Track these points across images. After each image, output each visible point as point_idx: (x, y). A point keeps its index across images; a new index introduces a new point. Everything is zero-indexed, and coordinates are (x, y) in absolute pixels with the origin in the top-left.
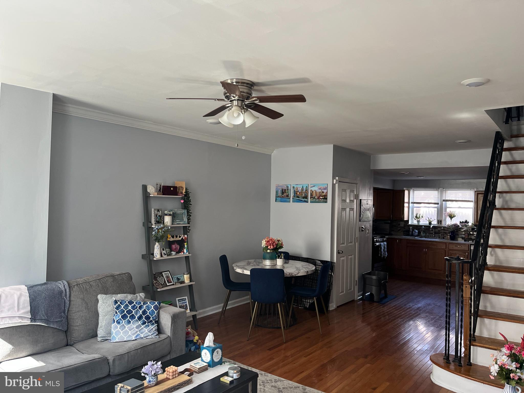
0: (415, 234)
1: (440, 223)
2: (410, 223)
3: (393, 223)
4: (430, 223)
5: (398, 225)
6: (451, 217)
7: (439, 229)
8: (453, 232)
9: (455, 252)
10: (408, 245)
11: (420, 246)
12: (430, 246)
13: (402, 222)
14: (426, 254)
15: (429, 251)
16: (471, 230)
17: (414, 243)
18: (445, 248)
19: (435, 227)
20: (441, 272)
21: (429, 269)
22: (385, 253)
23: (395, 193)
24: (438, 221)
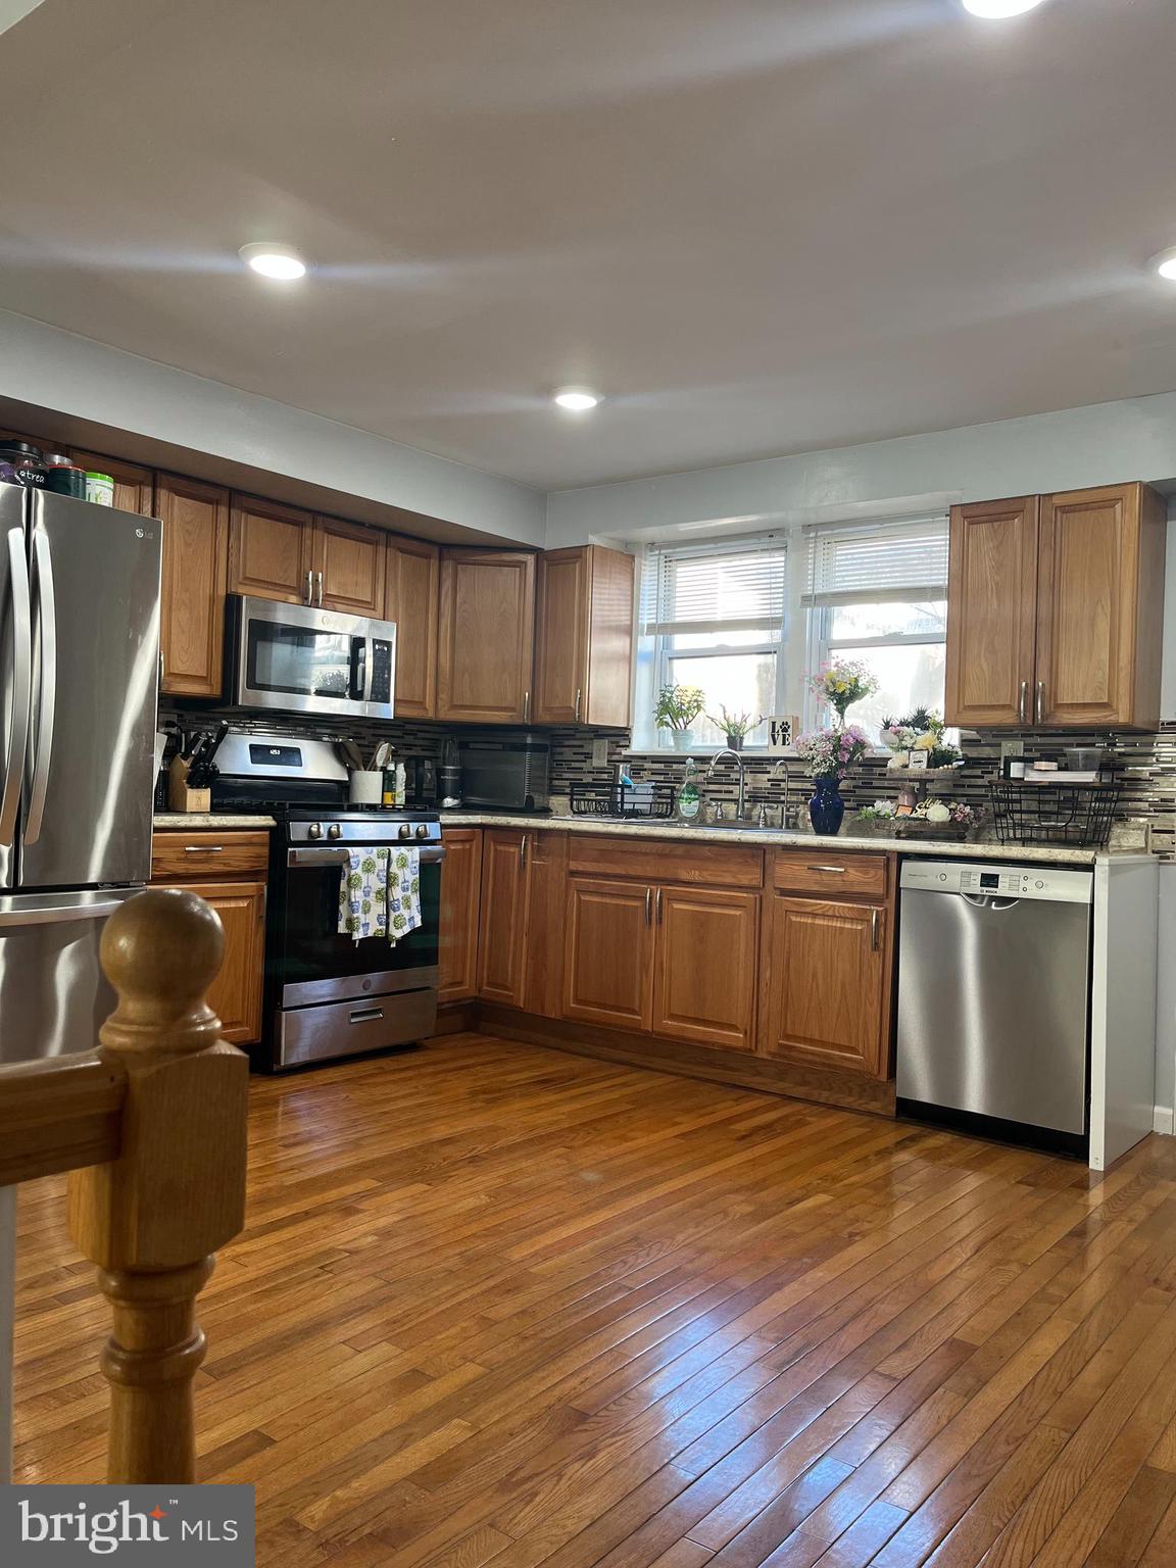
0: (622, 798)
1: (780, 740)
2: (641, 743)
3: (559, 750)
5: (582, 757)
6: (843, 699)
7: (776, 772)
8: (827, 783)
9: (809, 910)
10: (574, 866)
11: (632, 872)
12: (684, 875)
13: (597, 743)
14: (660, 921)
15: (676, 906)
16: (924, 765)
17: (604, 856)
18: (754, 883)
19: (758, 764)
20: (735, 1038)
21: (673, 1017)
22: (393, 915)
23: (549, 565)
24: (774, 723)
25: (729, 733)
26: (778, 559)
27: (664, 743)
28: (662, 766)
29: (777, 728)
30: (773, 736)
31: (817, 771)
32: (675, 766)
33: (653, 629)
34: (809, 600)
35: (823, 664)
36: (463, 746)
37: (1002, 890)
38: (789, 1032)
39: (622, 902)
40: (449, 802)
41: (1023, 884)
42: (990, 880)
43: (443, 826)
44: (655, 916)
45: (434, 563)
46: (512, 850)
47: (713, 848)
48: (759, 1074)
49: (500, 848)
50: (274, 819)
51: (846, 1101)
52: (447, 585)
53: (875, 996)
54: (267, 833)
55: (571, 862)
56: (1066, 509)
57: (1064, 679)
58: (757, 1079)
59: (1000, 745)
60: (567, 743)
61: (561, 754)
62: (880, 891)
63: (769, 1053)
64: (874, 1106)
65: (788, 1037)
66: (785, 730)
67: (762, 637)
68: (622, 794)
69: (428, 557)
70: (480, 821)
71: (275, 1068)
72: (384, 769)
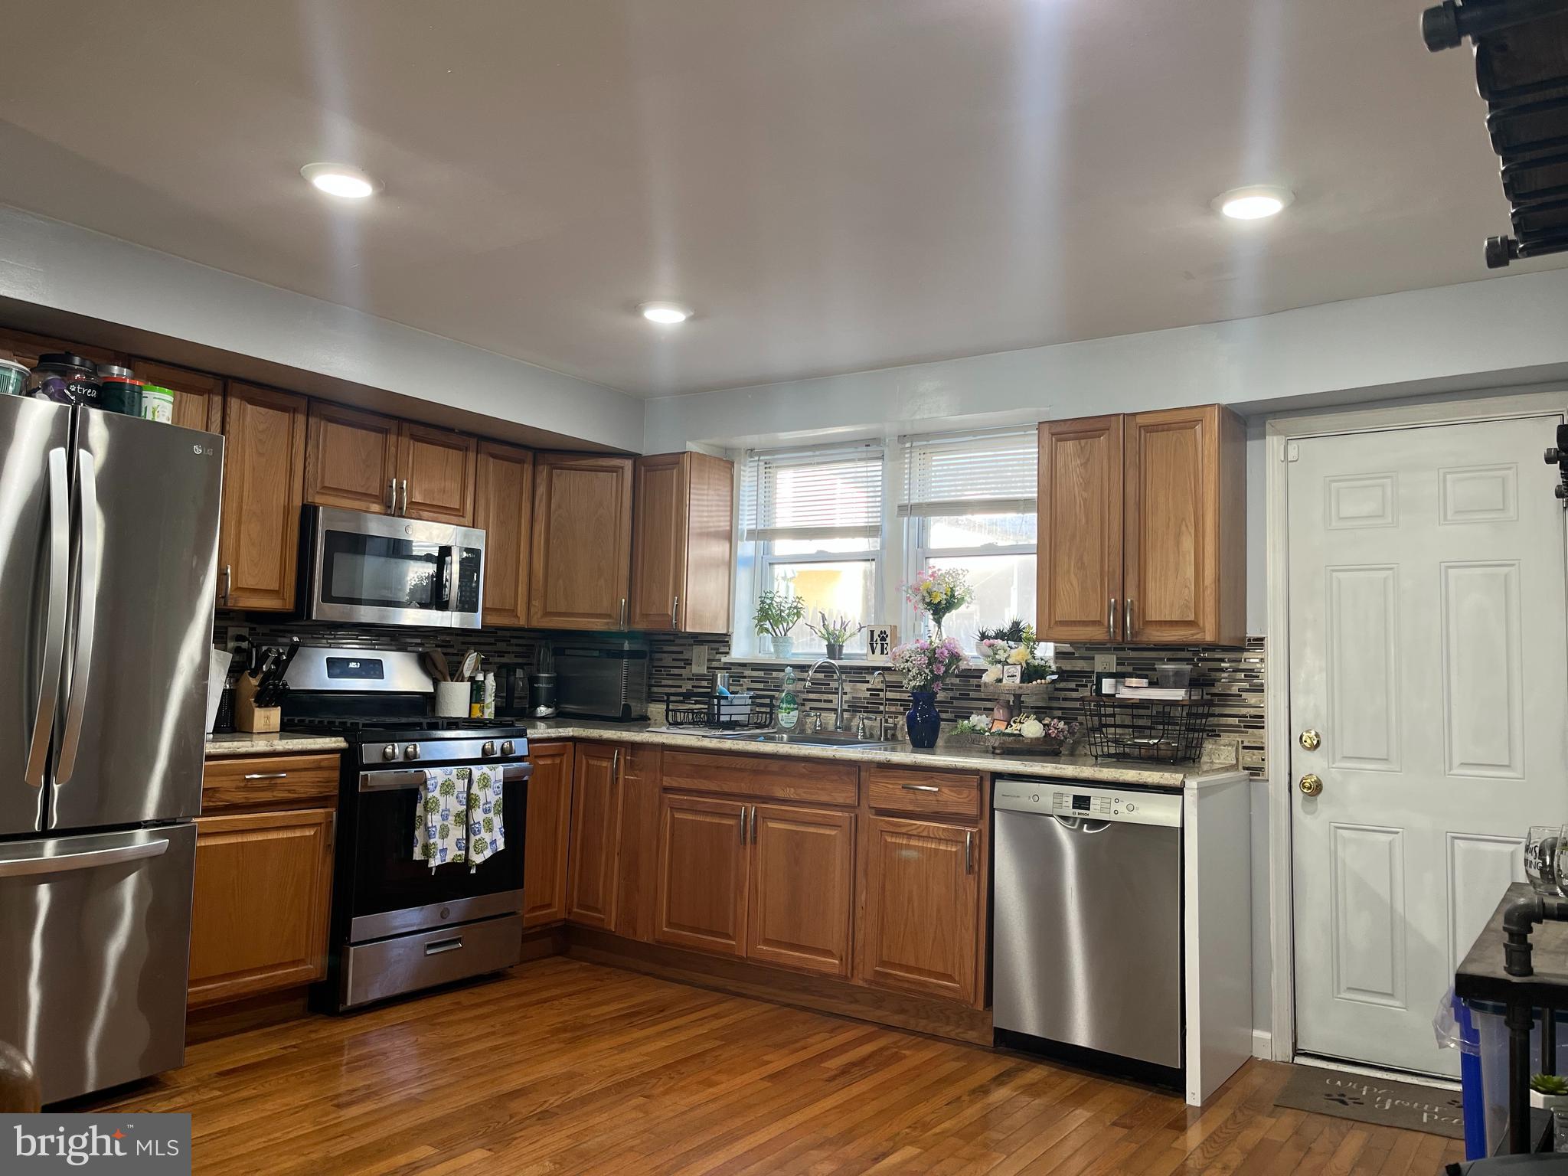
1: (878, 649)
2: (741, 650)
3: (658, 656)
4: (834, 650)
5: (681, 664)
6: (939, 610)
7: (875, 681)
8: (923, 696)
9: (904, 830)
10: (667, 781)
11: (726, 788)
12: (780, 793)
13: (696, 649)
14: (755, 841)
15: (771, 825)
16: (1018, 680)
17: (698, 771)
18: (849, 801)
19: (859, 673)
20: (831, 964)
21: (768, 942)
22: (473, 839)
23: (646, 471)
24: (872, 632)
25: (828, 640)
26: (876, 467)
27: (763, 650)
28: (762, 674)
29: (876, 637)
30: (872, 645)
31: (912, 683)
32: (775, 674)
33: (753, 535)
34: (906, 510)
35: (920, 573)
36: (558, 652)
37: (1095, 812)
38: (885, 958)
39: (716, 820)
40: (543, 710)
41: (1114, 806)
42: (1081, 802)
43: (530, 741)
44: (749, 835)
45: (528, 468)
46: (605, 764)
47: (807, 764)
48: (857, 1001)
49: (592, 762)
50: (346, 740)
51: (944, 1030)
52: (541, 490)
53: (970, 922)
54: (338, 756)
55: (665, 778)
56: (1151, 429)
57: (1152, 596)
58: (853, 1007)
59: (1093, 658)
60: (666, 648)
61: (661, 660)
62: (973, 811)
63: (865, 980)
64: (972, 1036)
65: (883, 964)
66: (883, 639)
67: (862, 545)
68: (719, 705)
69: (521, 462)
70: (571, 734)
71: (341, 1008)
72: (472, 679)
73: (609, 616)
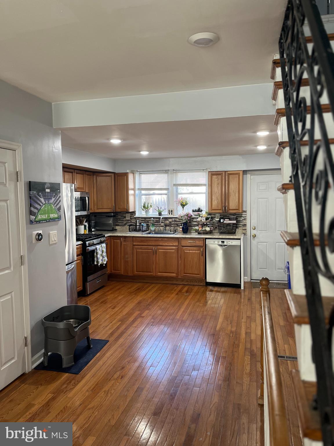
0: (142, 228)
1: (171, 213)
2: (137, 215)
4: (160, 214)
5: (123, 217)
6: (183, 206)
7: (170, 220)
8: (185, 224)
9: (188, 249)
10: (134, 244)
11: (149, 244)
12: (161, 244)
13: (127, 214)
14: (156, 254)
15: (159, 250)
16: (205, 220)
17: (142, 241)
18: (177, 245)
19: (166, 219)
20: (174, 275)
21: (160, 272)
22: (104, 259)
23: (117, 176)
24: (169, 210)
25: (159, 212)
26: (166, 176)
27: (143, 214)
28: (144, 219)
30: (169, 213)
31: (184, 221)
32: (147, 219)
33: (139, 189)
34: (174, 185)
36: (95, 216)
37: (225, 244)
38: (185, 272)
39: (147, 250)
40: (93, 229)
41: (229, 242)
42: (223, 242)
43: (106, 237)
44: (155, 252)
45: (92, 176)
46: (118, 241)
47: (167, 239)
48: (178, 281)
49: (115, 241)
50: (82, 242)
51: (196, 284)
52: (95, 181)
53: (202, 264)
54: (81, 245)
55: (134, 243)
56: (229, 174)
57: (230, 204)
58: (178, 282)
59: (215, 215)
60: (119, 214)
61: (117, 217)
62: (202, 245)
63: (181, 277)
64: (201, 284)
65: (185, 274)
66: (172, 212)
67: (165, 192)
69: (91, 175)
70: (110, 235)
71: (86, 294)
72: (84, 225)
73: (111, 209)
